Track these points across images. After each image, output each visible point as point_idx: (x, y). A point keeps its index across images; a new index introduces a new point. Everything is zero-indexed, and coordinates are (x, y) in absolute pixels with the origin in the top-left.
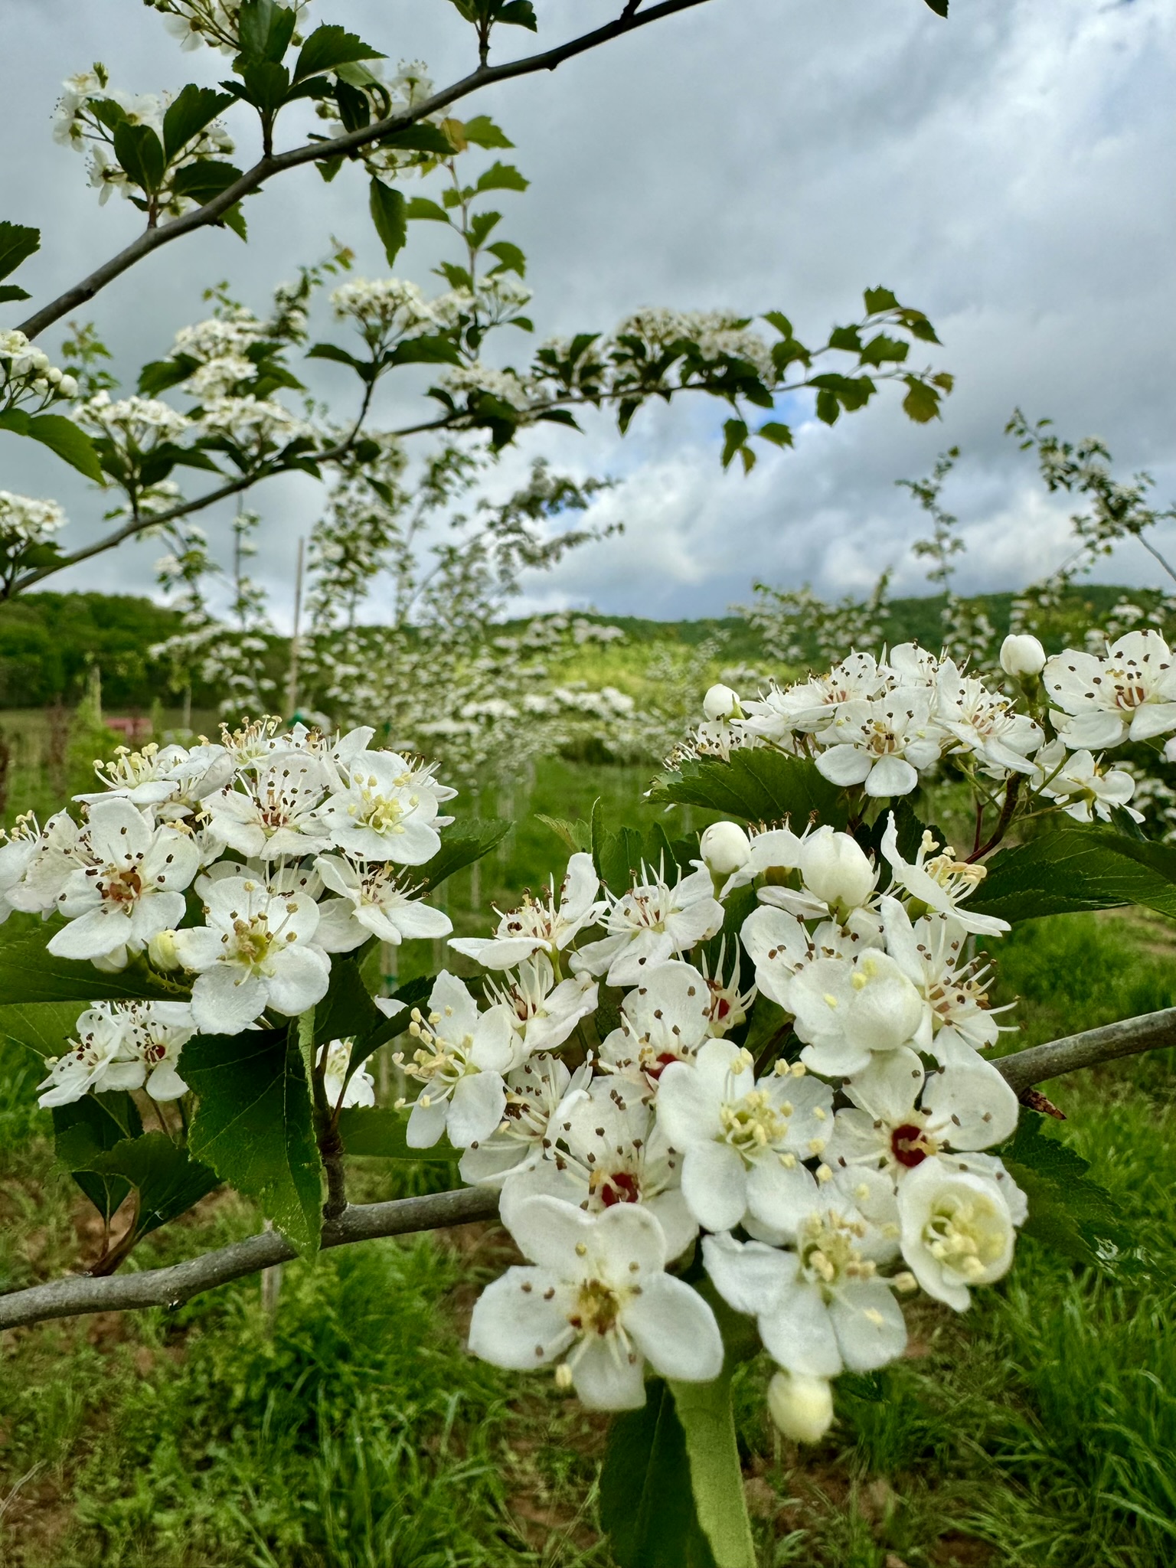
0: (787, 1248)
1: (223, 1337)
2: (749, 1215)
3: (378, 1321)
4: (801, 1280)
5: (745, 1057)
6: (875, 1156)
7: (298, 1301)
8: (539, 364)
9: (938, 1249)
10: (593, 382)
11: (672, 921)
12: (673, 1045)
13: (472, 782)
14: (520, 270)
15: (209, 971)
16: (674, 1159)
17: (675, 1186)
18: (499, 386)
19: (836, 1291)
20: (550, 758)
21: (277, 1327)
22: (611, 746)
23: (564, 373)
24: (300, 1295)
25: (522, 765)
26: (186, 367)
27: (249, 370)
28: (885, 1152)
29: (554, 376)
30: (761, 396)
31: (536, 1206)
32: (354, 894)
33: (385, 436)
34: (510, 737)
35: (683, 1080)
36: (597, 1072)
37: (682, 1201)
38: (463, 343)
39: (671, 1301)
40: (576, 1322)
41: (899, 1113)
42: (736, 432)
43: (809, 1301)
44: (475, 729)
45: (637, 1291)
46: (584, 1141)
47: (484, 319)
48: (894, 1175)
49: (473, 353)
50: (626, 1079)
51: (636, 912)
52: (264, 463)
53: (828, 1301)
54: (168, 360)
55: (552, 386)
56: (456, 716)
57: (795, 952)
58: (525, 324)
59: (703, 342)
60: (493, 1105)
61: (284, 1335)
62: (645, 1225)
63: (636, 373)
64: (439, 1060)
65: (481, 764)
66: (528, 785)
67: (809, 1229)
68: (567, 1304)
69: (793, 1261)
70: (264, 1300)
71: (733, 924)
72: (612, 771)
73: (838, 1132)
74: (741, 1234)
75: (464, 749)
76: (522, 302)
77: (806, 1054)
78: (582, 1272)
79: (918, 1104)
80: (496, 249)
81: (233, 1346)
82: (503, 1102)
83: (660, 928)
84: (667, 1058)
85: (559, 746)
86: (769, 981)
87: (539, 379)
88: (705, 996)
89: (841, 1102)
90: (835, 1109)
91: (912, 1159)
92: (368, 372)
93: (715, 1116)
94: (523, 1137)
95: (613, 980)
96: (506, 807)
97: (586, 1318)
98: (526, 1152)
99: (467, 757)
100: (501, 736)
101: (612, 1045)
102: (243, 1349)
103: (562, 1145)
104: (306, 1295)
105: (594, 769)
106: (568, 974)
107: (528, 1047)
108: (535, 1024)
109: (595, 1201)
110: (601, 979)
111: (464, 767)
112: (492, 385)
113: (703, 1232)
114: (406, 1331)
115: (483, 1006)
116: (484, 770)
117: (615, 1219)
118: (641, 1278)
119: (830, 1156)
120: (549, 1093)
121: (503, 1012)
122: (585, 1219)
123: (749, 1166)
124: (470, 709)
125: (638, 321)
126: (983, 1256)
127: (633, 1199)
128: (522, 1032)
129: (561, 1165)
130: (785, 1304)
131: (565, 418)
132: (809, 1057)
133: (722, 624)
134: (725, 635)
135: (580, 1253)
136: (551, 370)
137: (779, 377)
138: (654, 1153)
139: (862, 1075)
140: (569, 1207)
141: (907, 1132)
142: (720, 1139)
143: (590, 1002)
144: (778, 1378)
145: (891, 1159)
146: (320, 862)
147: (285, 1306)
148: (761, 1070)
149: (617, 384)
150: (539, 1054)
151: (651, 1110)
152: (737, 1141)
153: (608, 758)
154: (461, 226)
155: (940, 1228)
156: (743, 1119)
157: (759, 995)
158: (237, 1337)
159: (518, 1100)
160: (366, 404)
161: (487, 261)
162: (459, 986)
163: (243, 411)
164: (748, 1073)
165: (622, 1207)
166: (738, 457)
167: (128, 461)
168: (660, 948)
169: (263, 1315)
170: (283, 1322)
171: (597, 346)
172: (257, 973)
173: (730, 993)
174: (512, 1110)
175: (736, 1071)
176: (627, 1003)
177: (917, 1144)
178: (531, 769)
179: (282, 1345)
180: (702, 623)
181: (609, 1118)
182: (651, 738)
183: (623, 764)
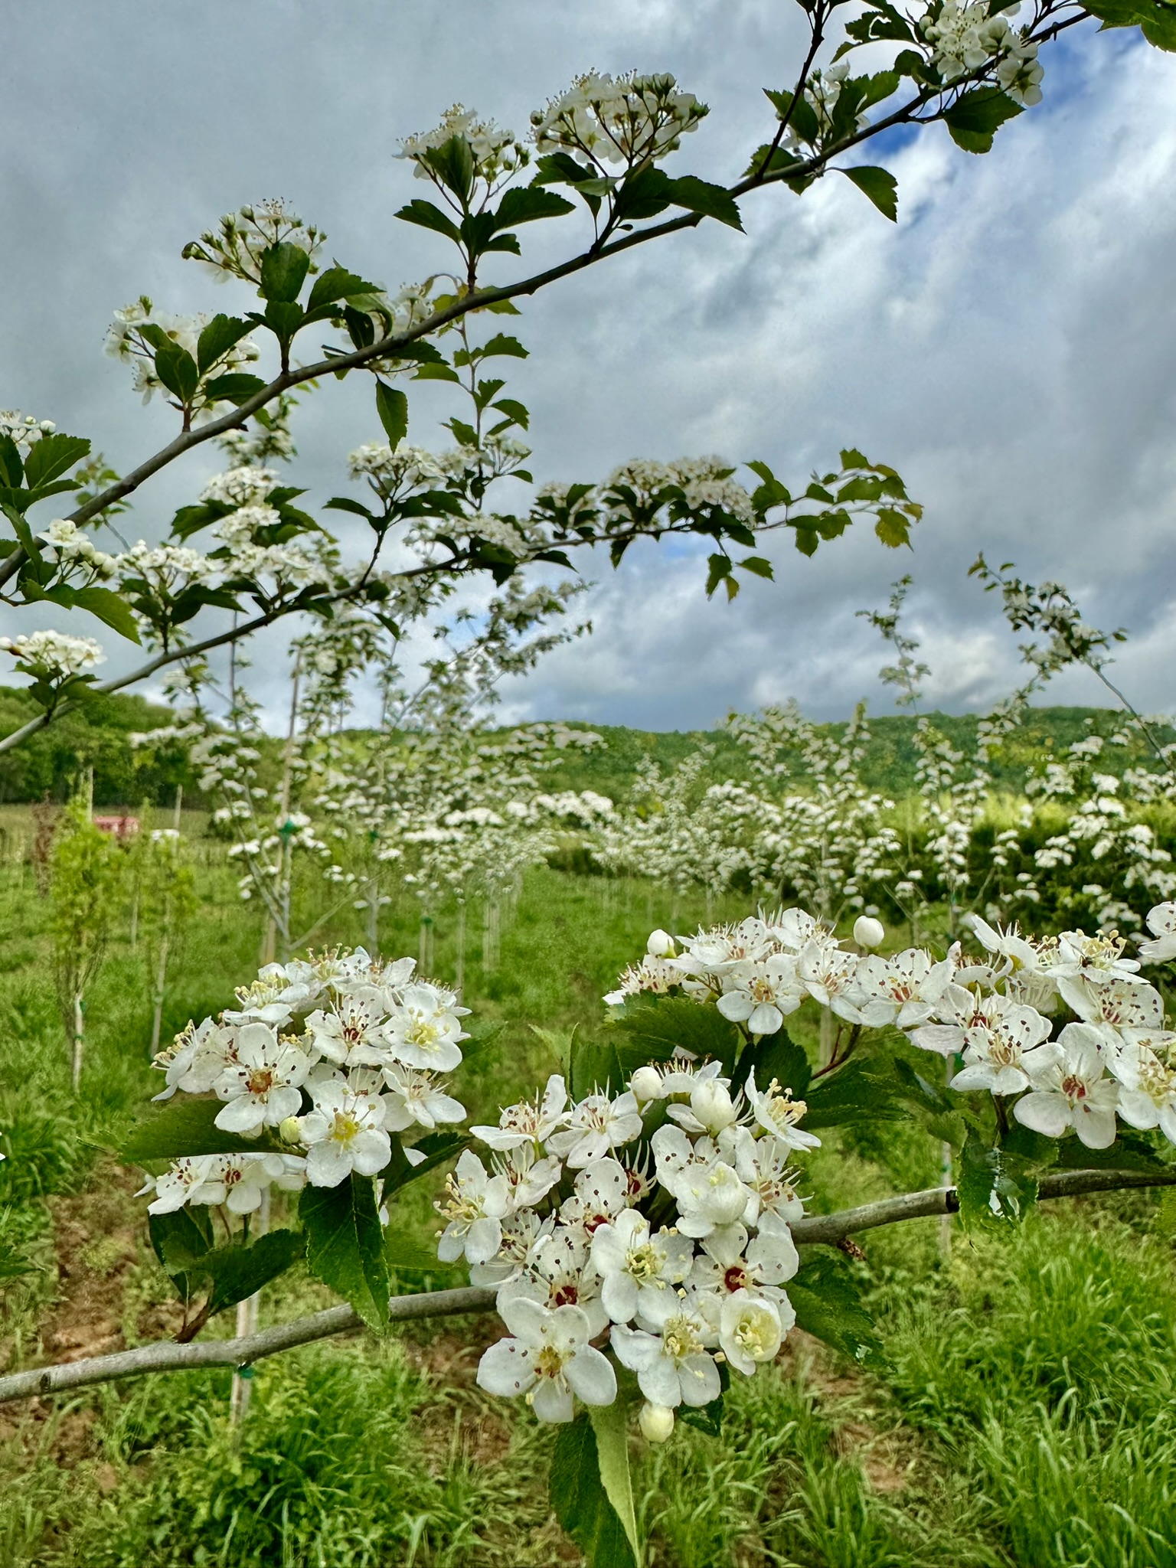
0: (658, 1335)
1: (189, 1455)
2: (638, 1314)
3: (346, 1440)
4: (663, 1353)
5: (645, 1224)
6: (715, 1285)
7: (267, 1414)
8: (539, 509)
9: (738, 1339)
10: (588, 524)
11: (611, 1126)
12: (603, 1212)
13: (459, 891)
14: (524, 423)
15: (317, 1145)
16: (599, 1280)
17: (597, 1296)
18: (500, 535)
19: (682, 1360)
20: (538, 867)
21: (244, 1444)
22: (598, 856)
23: (561, 517)
24: (269, 1408)
25: (508, 875)
26: (215, 511)
27: (273, 517)
28: (721, 1283)
29: (551, 519)
30: (743, 536)
31: (518, 1303)
32: (405, 1091)
33: (394, 577)
34: (496, 845)
35: (607, 1234)
36: (558, 1223)
37: (602, 1306)
38: (468, 494)
39: (590, 1361)
40: (538, 1370)
41: (731, 1260)
42: (720, 566)
43: (666, 1368)
44: (459, 835)
45: (573, 1354)
46: (548, 1266)
47: (487, 471)
48: (724, 1296)
49: (477, 503)
50: (573, 1230)
51: (589, 1117)
52: (283, 603)
53: (678, 1367)
54: (198, 503)
55: (548, 528)
56: (441, 823)
57: (682, 1158)
58: (525, 476)
59: (689, 491)
60: (494, 1239)
61: (251, 1451)
62: (580, 1317)
63: (628, 514)
64: (464, 1209)
65: (469, 872)
66: (514, 895)
67: (670, 1324)
68: (533, 1359)
69: (660, 1342)
70: (233, 1415)
71: (647, 1135)
72: (600, 882)
73: (694, 1268)
74: (632, 1325)
75: (450, 858)
76: (523, 456)
77: (679, 1222)
78: (542, 1342)
79: (743, 1255)
80: (502, 406)
81: (197, 1462)
82: (500, 1238)
83: (603, 1131)
84: (600, 1220)
85: (546, 855)
86: (665, 1176)
87: (537, 521)
88: (624, 1181)
89: (698, 1251)
90: (695, 1255)
91: (733, 1287)
92: (380, 525)
93: (626, 1257)
94: (511, 1261)
95: (571, 1164)
96: (491, 917)
97: (544, 1368)
98: (512, 1269)
99: (455, 865)
100: (489, 846)
101: (570, 1209)
102: (208, 1466)
103: (535, 1268)
104: (275, 1408)
105: (580, 880)
106: (545, 1156)
107: (516, 1204)
108: (522, 1189)
109: (552, 1302)
110: (563, 1161)
111: (453, 875)
112: (492, 535)
113: (612, 1323)
114: (374, 1452)
115: (491, 1175)
116: (472, 877)
117: (563, 1314)
118: (574, 1347)
119: (688, 1285)
120: (529, 1235)
121: (503, 1179)
122: (546, 1312)
123: (641, 1287)
124: (456, 817)
125: (630, 472)
126: (764, 1347)
127: (574, 1302)
128: (513, 1192)
129: (534, 1280)
130: (653, 1367)
131: (560, 559)
132: (680, 1224)
133: (711, 738)
134: (711, 749)
135: (543, 1331)
136: (549, 513)
137: (760, 518)
138: (587, 1276)
139: (710, 1237)
140: (537, 1305)
141: (735, 1271)
142: (625, 1270)
143: (556, 1175)
144: (646, 1407)
145: (724, 1288)
146: (386, 1071)
147: (253, 1420)
148: (654, 1230)
149: (611, 525)
150: (523, 1210)
151: (587, 1248)
152: (635, 1272)
153: (596, 869)
154: (469, 386)
155: (743, 1329)
156: (638, 1259)
157: (658, 1184)
158: (204, 1454)
159: (511, 1237)
160: (377, 551)
161: (493, 416)
162: (476, 1161)
163: (266, 559)
164: (646, 1231)
165: (568, 1306)
166: (722, 584)
167: (160, 601)
168: (601, 1143)
169: (230, 1429)
170: (250, 1439)
171: (591, 494)
172: (347, 1147)
173: (640, 1177)
174: (504, 1242)
175: (638, 1231)
176: (578, 1179)
177: (739, 1280)
178: (518, 878)
179: (249, 1462)
180: (690, 735)
181: (564, 1254)
182: (639, 850)
183: (610, 875)
